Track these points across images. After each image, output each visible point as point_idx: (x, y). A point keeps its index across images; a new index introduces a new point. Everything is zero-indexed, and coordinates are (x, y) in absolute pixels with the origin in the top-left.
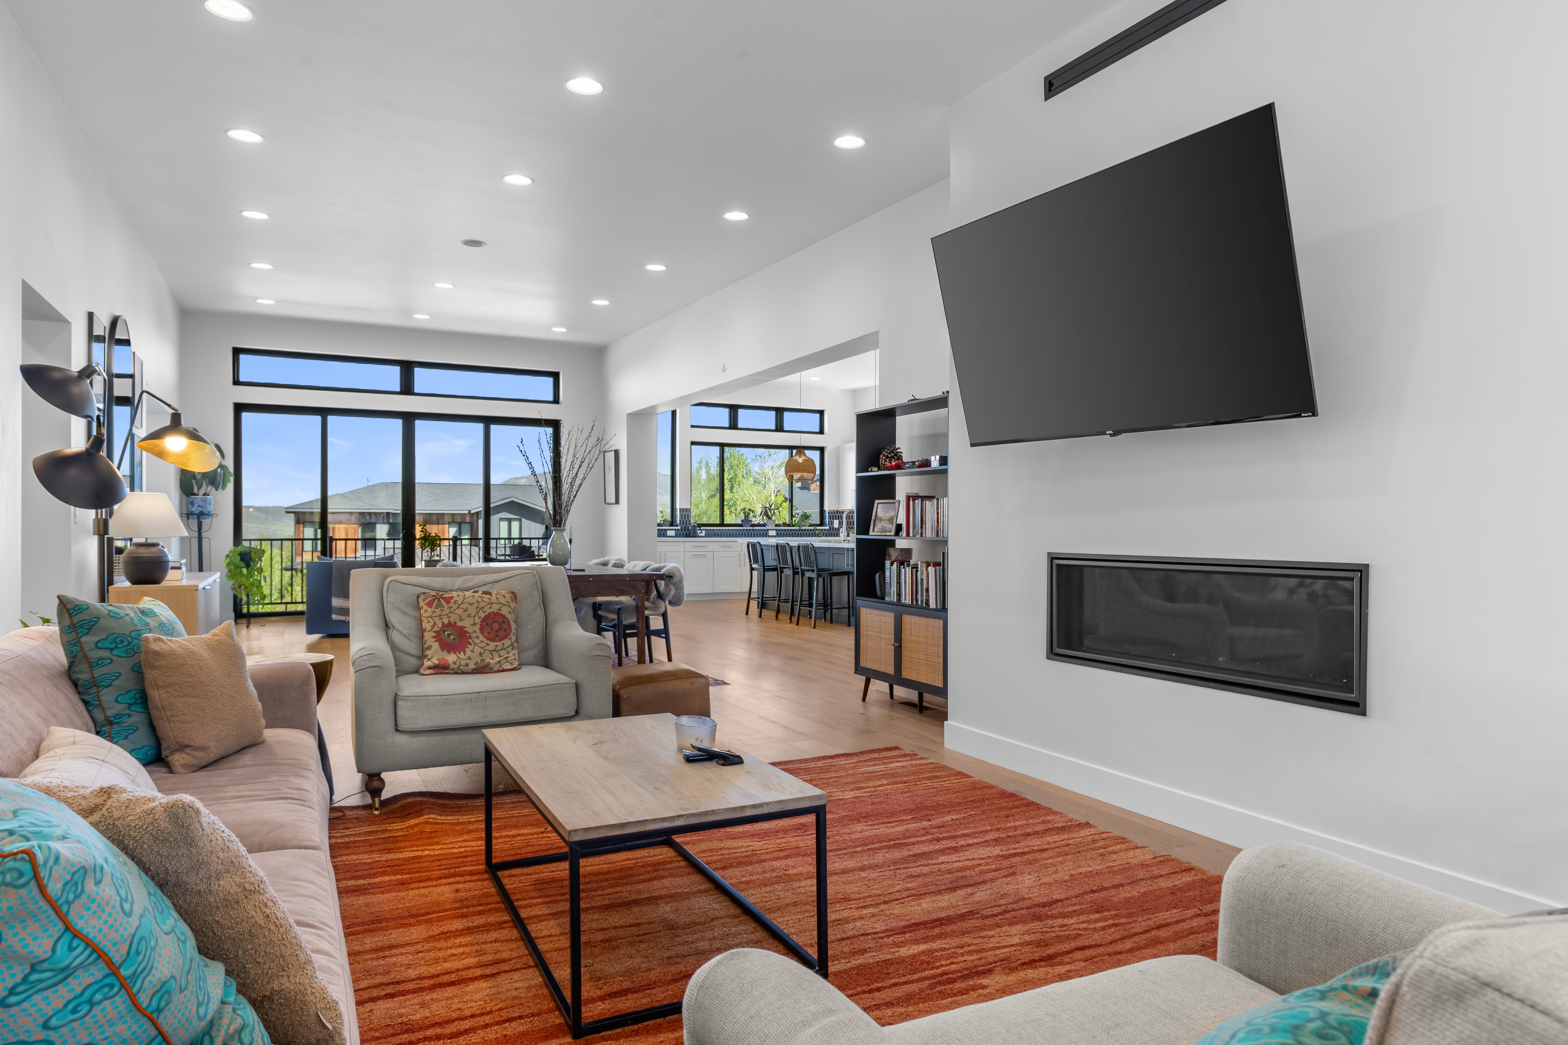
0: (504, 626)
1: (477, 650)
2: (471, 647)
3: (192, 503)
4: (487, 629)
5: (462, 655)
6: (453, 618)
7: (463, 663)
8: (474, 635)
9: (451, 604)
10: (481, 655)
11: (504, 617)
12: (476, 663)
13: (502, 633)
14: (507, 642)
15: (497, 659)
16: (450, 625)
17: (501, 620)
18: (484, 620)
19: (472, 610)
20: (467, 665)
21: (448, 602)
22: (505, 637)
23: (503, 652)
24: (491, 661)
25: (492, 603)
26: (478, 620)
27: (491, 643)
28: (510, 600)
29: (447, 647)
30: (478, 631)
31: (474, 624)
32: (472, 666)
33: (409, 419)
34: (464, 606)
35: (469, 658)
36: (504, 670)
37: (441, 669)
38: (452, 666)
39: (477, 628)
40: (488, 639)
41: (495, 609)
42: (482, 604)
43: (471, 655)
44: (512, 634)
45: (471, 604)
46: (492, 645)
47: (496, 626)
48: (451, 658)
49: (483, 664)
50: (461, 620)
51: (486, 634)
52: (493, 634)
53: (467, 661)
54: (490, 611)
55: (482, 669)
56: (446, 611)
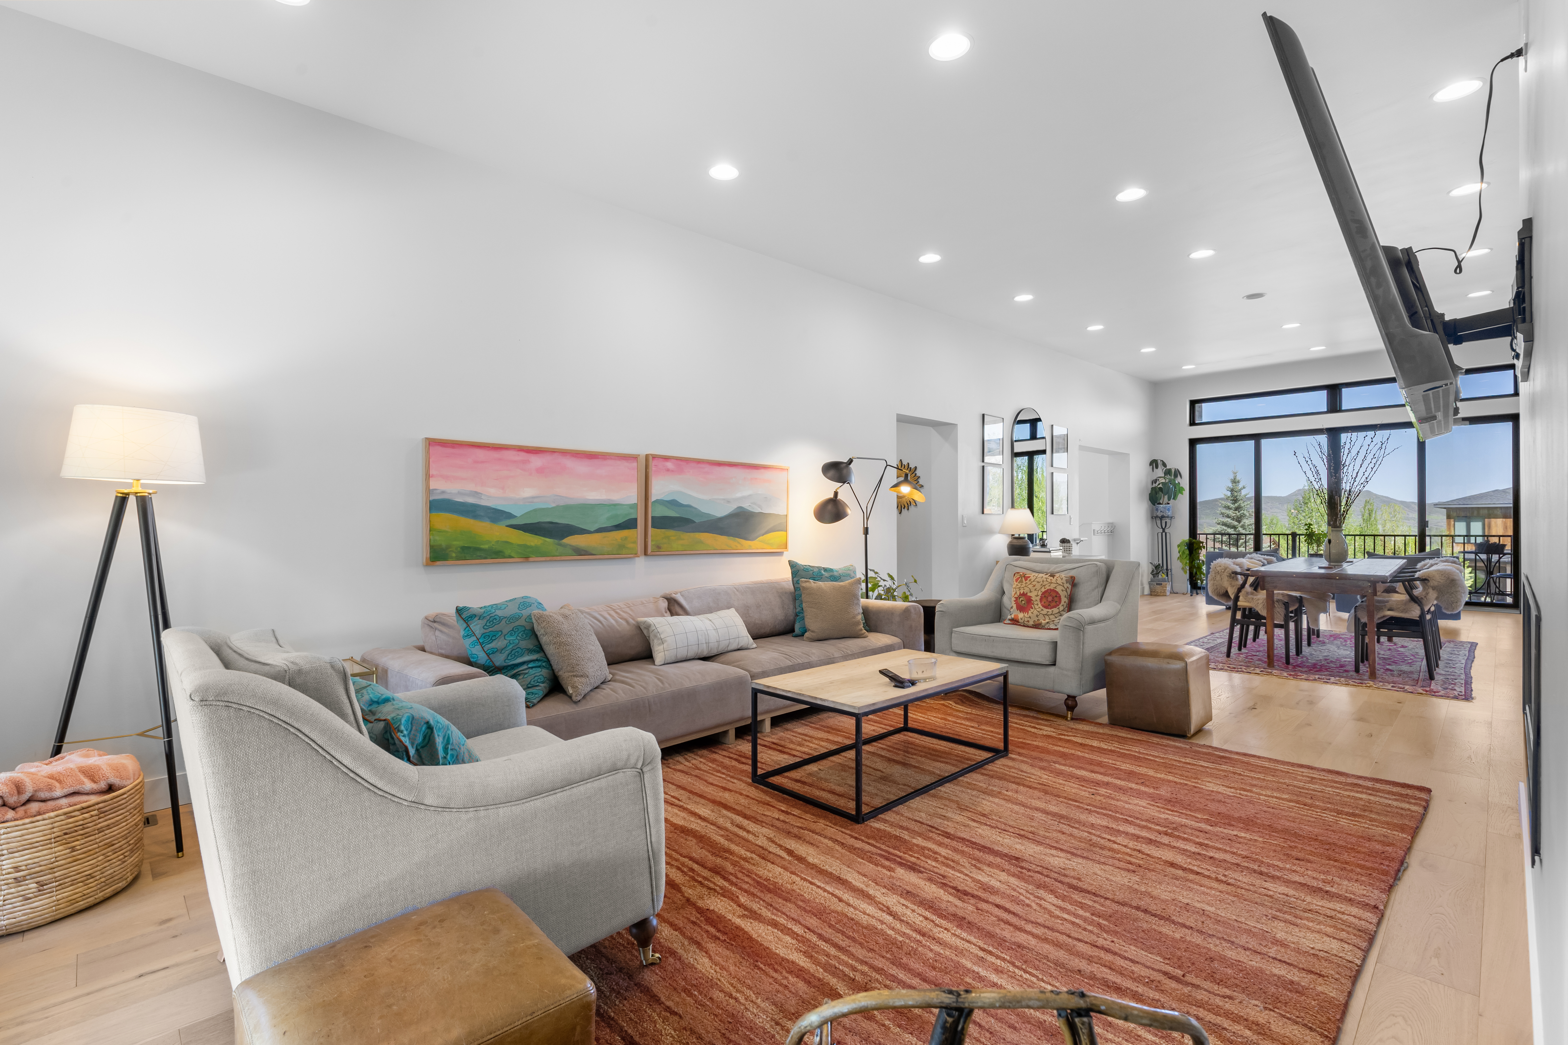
0: (1056, 599)
1: (1036, 612)
2: (1032, 610)
3: (1157, 510)
4: (1044, 600)
5: (1026, 615)
6: (1026, 590)
7: (1026, 620)
8: (1036, 603)
9: (1027, 581)
10: (1037, 616)
11: (1057, 593)
12: (1034, 621)
13: (1053, 604)
14: (1055, 610)
15: (1047, 621)
16: (1024, 595)
17: (1054, 595)
18: (1044, 593)
19: (1038, 586)
20: (1028, 621)
21: (1026, 580)
22: (1055, 607)
23: (1052, 617)
24: (1043, 622)
25: (1052, 583)
26: (1040, 593)
27: (1044, 609)
28: (1065, 582)
29: (1021, 608)
30: (1039, 600)
31: (1037, 596)
32: (1031, 623)
33: (1334, 433)
34: (1034, 583)
35: (1030, 617)
36: (1050, 629)
37: (1015, 622)
38: (1020, 621)
39: (1039, 598)
40: (1044, 606)
41: (1052, 587)
42: (1045, 583)
43: (1031, 615)
44: (1060, 605)
45: (1038, 582)
46: (1045, 611)
47: (1050, 599)
48: (1021, 615)
49: (1038, 622)
50: (1031, 592)
51: (1043, 603)
52: (1047, 604)
53: (1029, 619)
54: (1049, 588)
55: (1037, 626)
56: (1024, 585)
